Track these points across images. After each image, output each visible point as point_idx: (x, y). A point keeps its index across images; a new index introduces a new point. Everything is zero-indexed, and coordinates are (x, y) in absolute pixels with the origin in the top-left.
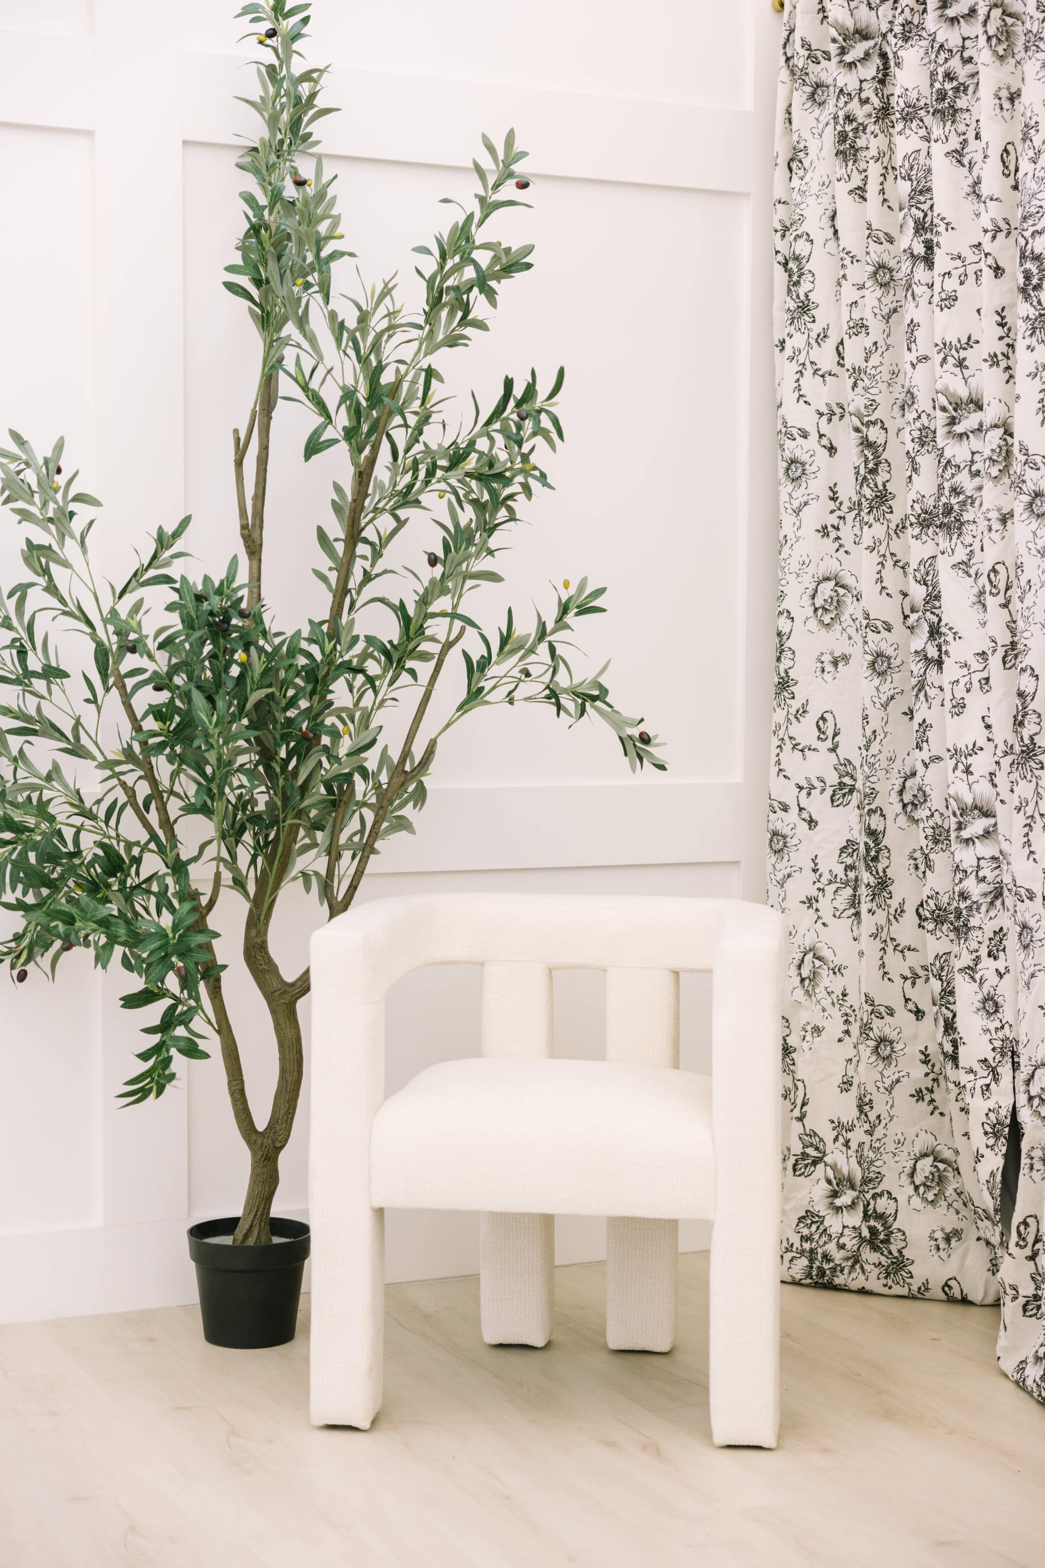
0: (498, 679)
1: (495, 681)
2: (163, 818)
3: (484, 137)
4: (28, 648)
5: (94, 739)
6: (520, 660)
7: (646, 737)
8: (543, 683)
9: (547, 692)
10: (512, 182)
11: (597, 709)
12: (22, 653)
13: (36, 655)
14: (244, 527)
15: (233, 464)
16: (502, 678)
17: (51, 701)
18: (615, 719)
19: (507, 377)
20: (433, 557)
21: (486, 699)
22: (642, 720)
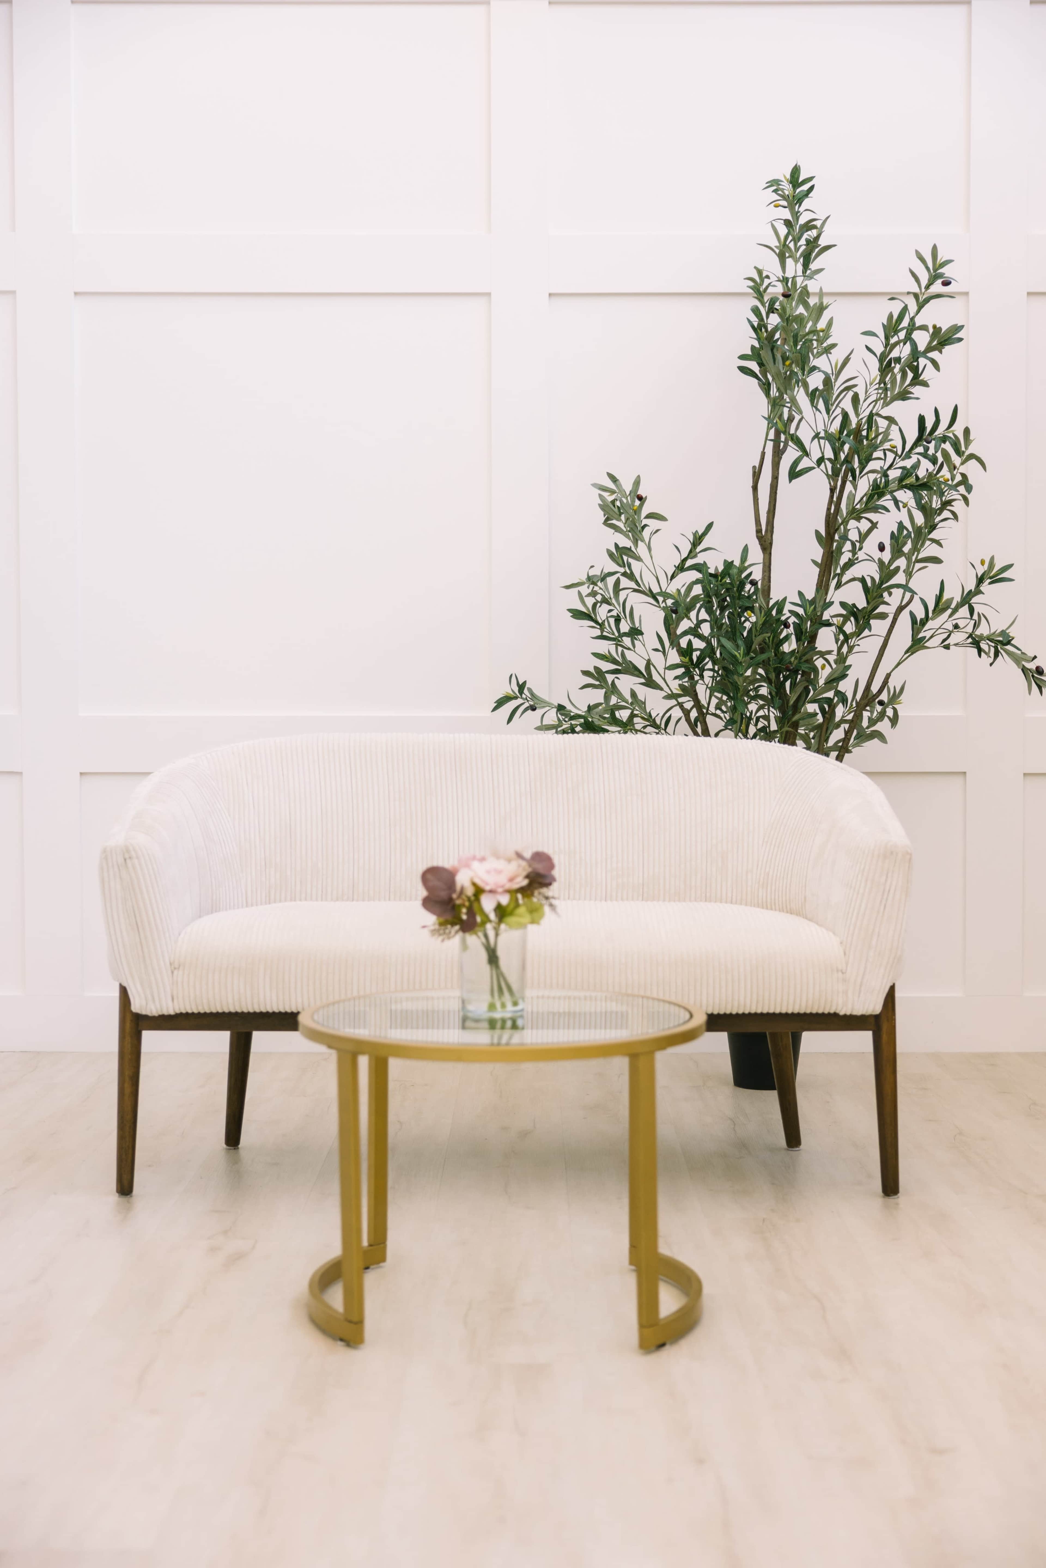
0: (935, 630)
1: (931, 632)
2: (704, 728)
3: (917, 252)
4: (622, 617)
5: (663, 677)
6: (950, 616)
7: (1041, 670)
8: (966, 633)
9: (970, 640)
10: (940, 281)
11: (1007, 652)
12: (618, 620)
13: (627, 621)
14: (759, 531)
15: (751, 489)
16: (938, 629)
17: (635, 651)
18: (1019, 659)
19: (920, 415)
20: (882, 545)
21: (925, 645)
22: (1035, 657)
